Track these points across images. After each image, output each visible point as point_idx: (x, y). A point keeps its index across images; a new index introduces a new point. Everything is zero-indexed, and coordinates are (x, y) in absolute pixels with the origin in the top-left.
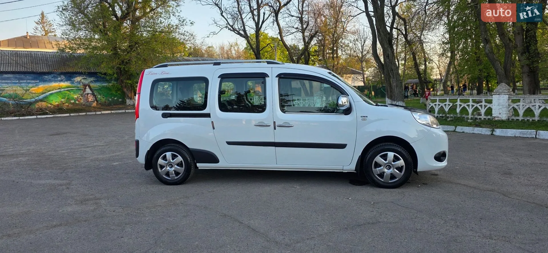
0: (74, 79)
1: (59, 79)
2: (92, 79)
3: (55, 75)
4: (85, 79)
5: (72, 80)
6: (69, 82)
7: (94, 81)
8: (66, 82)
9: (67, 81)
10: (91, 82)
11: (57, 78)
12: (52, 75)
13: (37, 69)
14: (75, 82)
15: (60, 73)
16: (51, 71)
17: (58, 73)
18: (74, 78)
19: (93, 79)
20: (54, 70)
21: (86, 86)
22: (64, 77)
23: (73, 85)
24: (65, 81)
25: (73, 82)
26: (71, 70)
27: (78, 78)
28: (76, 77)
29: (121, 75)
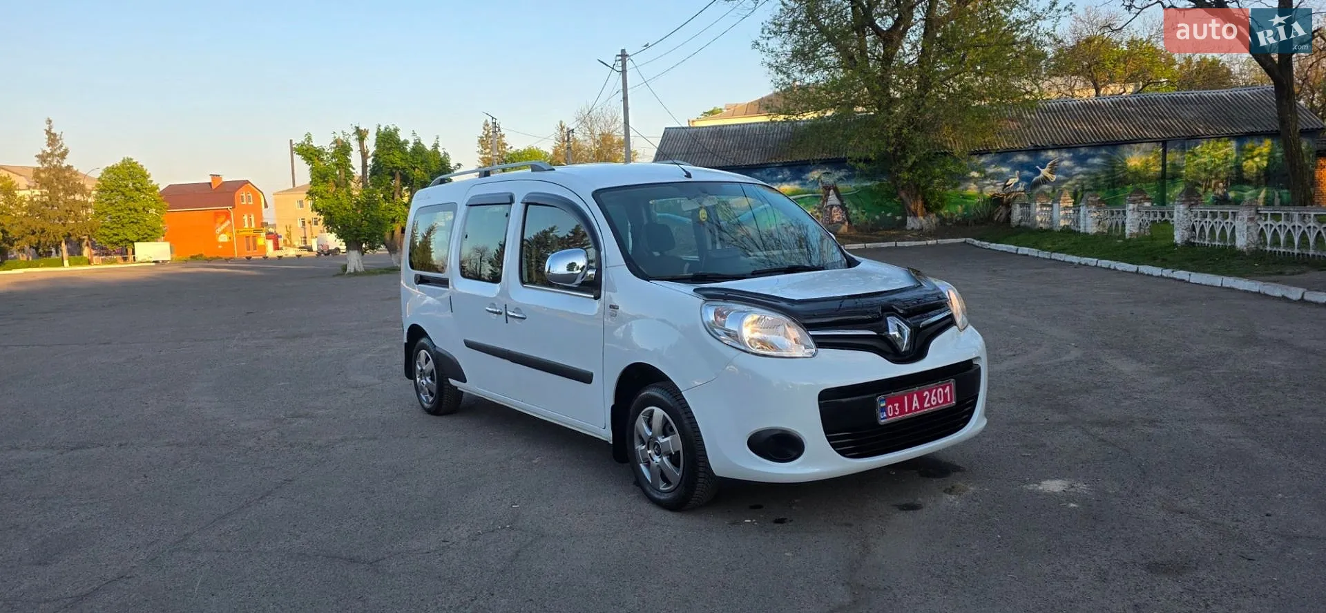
0: (806, 175)
1: (780, 177)
2: (842, 173)
3: (774, 169)
4: (828, 173)
5: (803, 177)
6: (797, 182)
7: (845, 176)
8: (792, 184)
9: (793, 179)
10: (840, 179)
11: (777, 175)
12: (768, 171)
13: (744, 158)
14: (808, 182)
15: (781, 165)
16: (765, 162)
17: (777, 165)
18: (808, 173)
19: (844, 173)
20: (772, 159)
21: (830, 189)
22: (788, 173)
23: (805, 188)
24: (790, 181)
25: (804, 182)
26: (801, 158)
27: (815, 172)
28: (811, 171)
29: (895, 161)
